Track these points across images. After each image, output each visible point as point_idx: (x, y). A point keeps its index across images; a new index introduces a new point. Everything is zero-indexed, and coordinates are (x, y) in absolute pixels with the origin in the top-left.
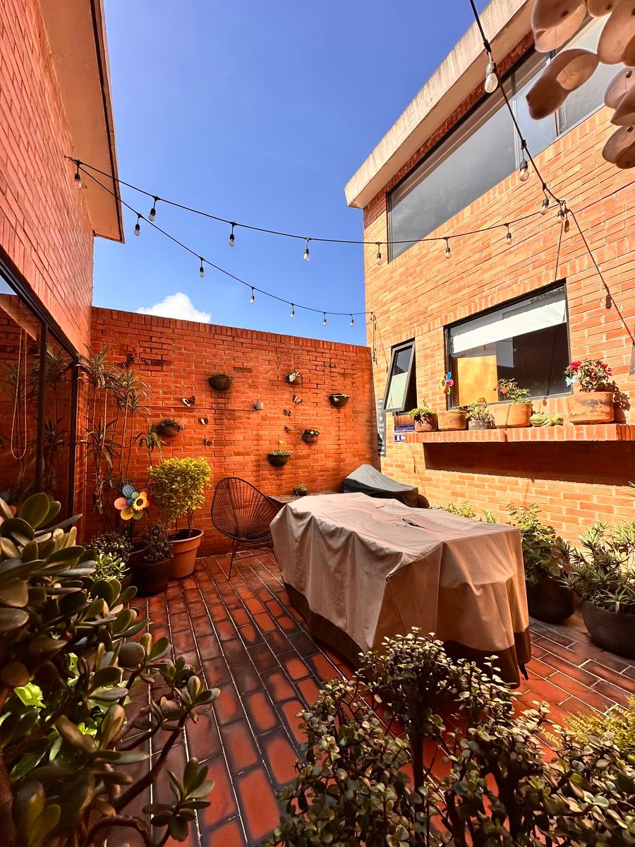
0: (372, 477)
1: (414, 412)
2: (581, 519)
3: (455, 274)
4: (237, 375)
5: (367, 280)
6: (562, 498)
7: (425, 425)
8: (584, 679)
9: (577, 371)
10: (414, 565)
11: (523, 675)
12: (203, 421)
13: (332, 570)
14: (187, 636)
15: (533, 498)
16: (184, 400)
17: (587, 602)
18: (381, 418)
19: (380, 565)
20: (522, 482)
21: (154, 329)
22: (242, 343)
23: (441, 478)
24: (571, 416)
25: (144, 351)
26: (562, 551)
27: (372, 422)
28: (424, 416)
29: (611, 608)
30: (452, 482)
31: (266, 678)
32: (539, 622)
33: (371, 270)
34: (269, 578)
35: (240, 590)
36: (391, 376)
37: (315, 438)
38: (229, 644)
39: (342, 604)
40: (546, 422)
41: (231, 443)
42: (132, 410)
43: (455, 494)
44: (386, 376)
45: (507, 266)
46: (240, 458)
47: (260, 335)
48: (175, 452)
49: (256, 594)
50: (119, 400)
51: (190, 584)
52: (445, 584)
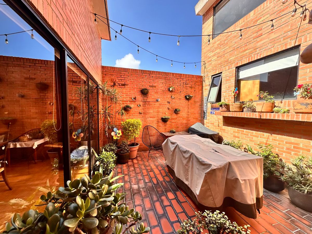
0: (201, 128)
1: (220, 103)
2: (293, 153)
3: (243, 43)
4: (151, 88)
5: (203, 47)
6: (285, 143)
7: (224, 109)
8: (285, 217)
9: (300, 89)
10: (216, 169)
11: (258, 212)
12: (139, 105)
13: (184, 164)
14: (135, 179)
15: (270, 142)
16: (132, 98)
17: (291, 187)
18: (205, 105)
19: (203, 167)
20: (266, 135)
21: (122, 72)
22: (153, 76)
23: (229, 130)
24: (295, 109)
25: (119, 81)
26: (282, 166)
27: (202, 105)
28: (224, 105)
29: (303, 191)
30: (234, 132)
31: (160, 197)
32: (267, 191)
33: (204, 43)
34: (161, 161)
35: (151, 165)
36: (211, 88)
37: (179, 112)
38: (148, 184)
39: (187, 177)
40: (281, 111)
41: (148, 113)
42: (116, 102)
43: (235, 136)
44: (208, 88)
45: (270, 39)
46: (152, 119)
47: (159, 73)
48: (130, 117)
49: (157, 167)
50: (111, 98)
51: (135, 161)
52: (229, 177)
